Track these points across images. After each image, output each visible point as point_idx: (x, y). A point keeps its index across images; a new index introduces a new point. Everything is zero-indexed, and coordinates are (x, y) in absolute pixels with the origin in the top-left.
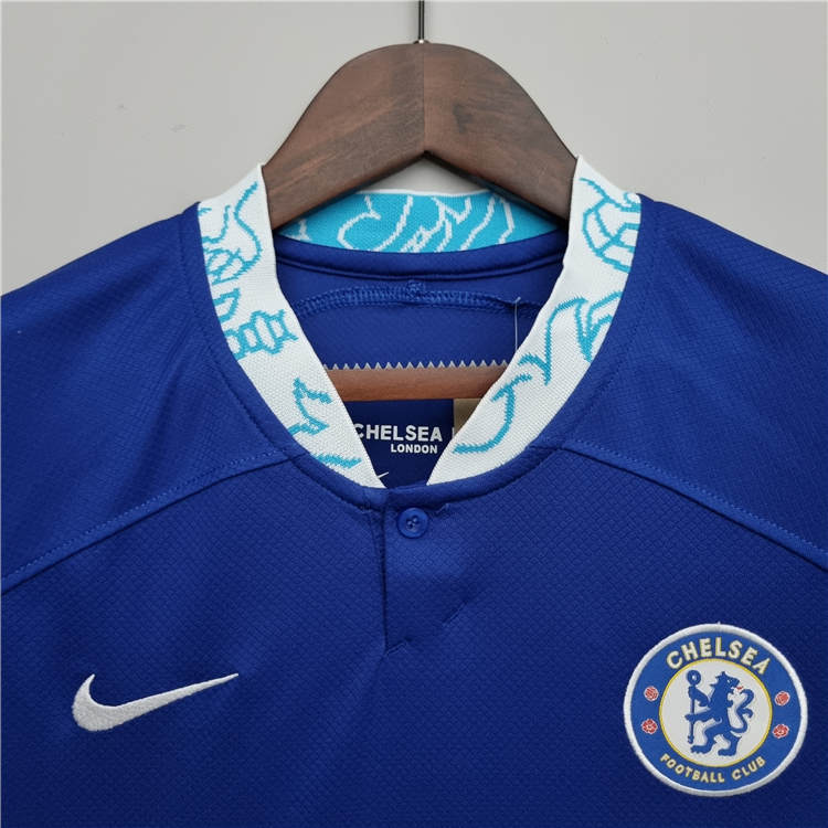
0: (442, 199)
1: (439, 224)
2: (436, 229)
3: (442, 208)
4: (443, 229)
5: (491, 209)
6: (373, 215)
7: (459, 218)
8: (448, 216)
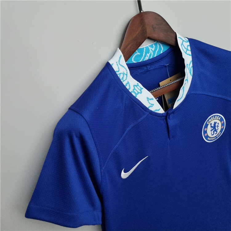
0: (149, 46)
1: (150, 52)
2: (150, 53)
3: (150, 48)
4: (151, 53)
5: (158, 46)
6: (138, 53)
7: (153, 49)
8: (151, 50)
